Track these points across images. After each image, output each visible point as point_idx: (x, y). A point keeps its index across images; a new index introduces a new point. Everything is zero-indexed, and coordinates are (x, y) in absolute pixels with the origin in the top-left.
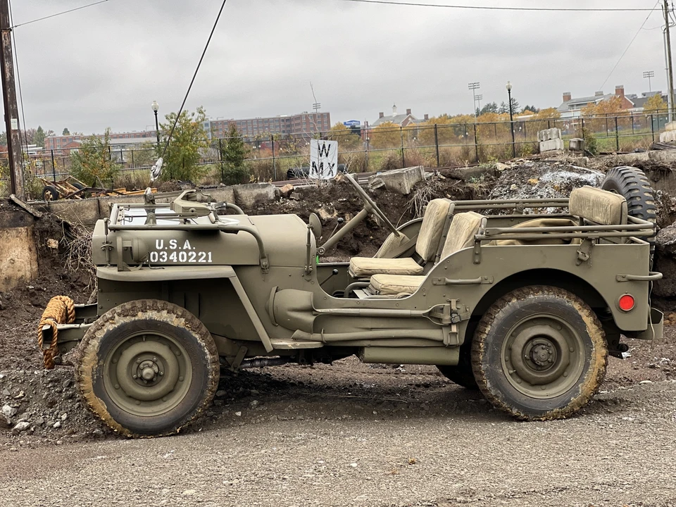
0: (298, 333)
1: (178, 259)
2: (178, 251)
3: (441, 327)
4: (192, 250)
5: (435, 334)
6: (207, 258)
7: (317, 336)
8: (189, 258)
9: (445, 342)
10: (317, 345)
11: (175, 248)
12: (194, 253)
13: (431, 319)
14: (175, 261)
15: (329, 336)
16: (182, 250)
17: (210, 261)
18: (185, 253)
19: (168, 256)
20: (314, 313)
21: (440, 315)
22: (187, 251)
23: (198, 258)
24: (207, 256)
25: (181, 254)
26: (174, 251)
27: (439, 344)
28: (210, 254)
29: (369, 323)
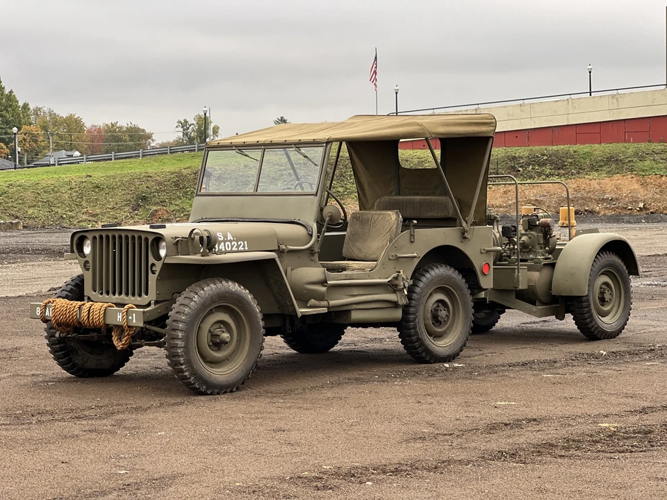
0: (312, 302)
1: (225, 248)
2: (224, 242)
3: (394, 292)
4: (234, 240)
5: (392, 297)
6: (244, 247)
7: (325, 303)
8: (232, 247)
9: (400, 303)
10: (325, 310)
11: (222, 239)
12: (235, 243)
13: (392, 287)
14: (223, 250)
15: (332, 303)
16: (228, 241)
17: (246, 248)
18: (229, 243)
19: (219, 246)
20: (326, 284)
21: (396, 282)
22: (231, 241)
23: (238, 246)
24: (244, 244)
25: (227, 243)
26: (222, 241)
27: (395, 305)
28: (246, 242)
29: (355, 291)
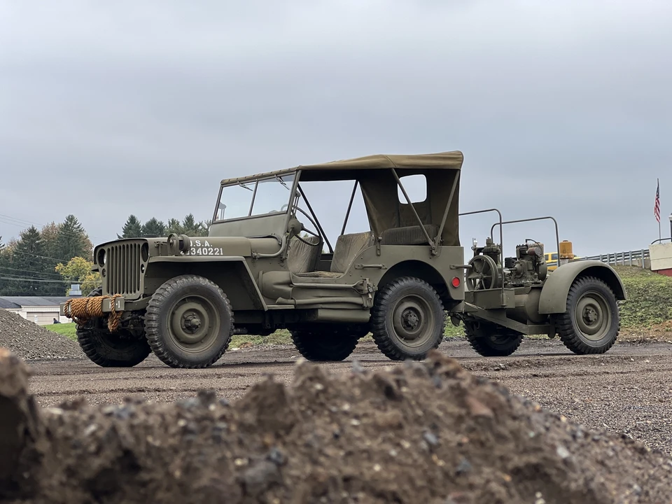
0: (280, 299)
1: (202, 253)
2: (202, 247)
3: (361, 296)
4: (210, 247)
5: (358, 300)
6: (220, 252)
7: (292, 301)
8: (209, 252)
9: (365, 305)
10: (292, 307)
11: (200, 245)
12: (212, 249)
13: (357, 291)
15: (298, 301)
16: (204, 247)
17: (222, 254)
18: (206, 249)
19: (196, 251)
20: (291, 285)
21: (362, 288)
22: (207, 247)
23: (214, 252)
24: (220, 250)
25: (204, 249)
26: (199, 247)
27: (361, 307)
29: (321, 293)
